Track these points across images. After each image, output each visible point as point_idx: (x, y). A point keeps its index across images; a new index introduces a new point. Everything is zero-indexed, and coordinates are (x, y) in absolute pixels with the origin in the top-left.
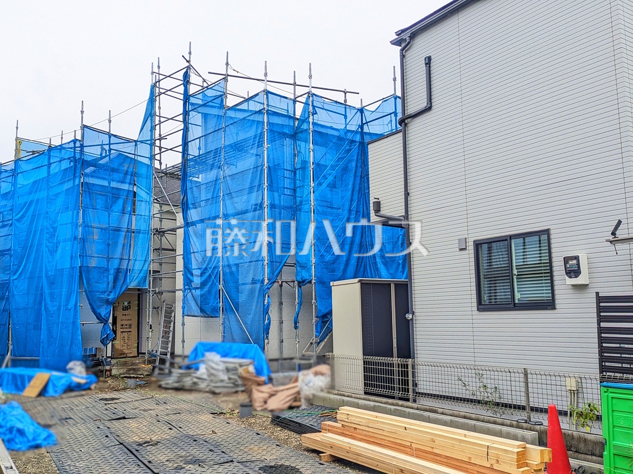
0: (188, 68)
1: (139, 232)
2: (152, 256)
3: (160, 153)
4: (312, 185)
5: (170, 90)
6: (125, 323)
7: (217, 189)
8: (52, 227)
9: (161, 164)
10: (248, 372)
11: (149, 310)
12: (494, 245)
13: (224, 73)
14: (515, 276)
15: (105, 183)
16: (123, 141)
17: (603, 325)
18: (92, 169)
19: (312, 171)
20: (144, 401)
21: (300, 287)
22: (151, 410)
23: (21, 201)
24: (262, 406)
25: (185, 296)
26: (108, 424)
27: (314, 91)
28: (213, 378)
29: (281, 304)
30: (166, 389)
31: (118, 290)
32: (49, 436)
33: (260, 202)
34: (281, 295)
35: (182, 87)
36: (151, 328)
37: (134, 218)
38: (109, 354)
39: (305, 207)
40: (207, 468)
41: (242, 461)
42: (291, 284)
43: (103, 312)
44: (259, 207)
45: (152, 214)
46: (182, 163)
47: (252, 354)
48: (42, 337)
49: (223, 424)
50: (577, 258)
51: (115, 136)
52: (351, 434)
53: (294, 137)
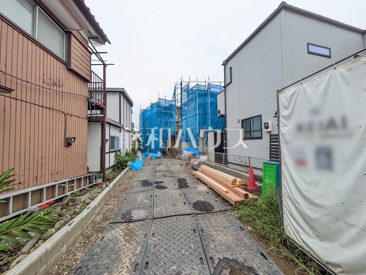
0: (182, 81)
1: (173, 122)
2: (176, 128)
3: (177, 103)
4: (209, 108)
5: (178, 87)
6: (172, 143)
9: (177, 106)
10: (190, 155)
13: (189, 81)
15: (165, 111)
16: (168, 101)
19: (209, 104)
20: (168, 161)
22: (168, 163)
26: (156, 166)
27: (210, 83)
28: (185, 157)
30: (176, 158)
37: (171, 119)
38: (167, 150)
44: (196, 115)
46: (181, 105)
51: (166, 100)
53: (205, 96)
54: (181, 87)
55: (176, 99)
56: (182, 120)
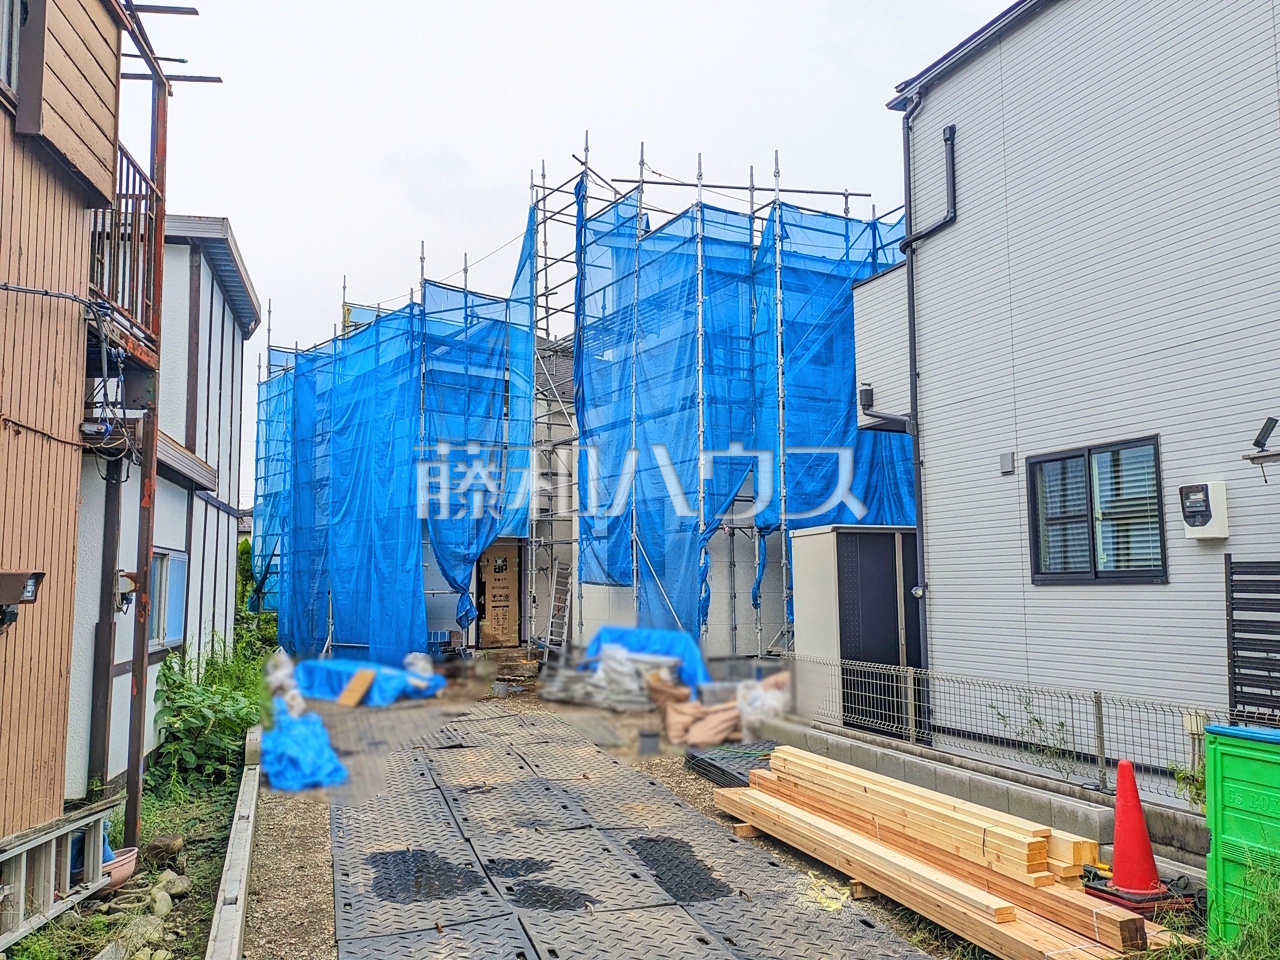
0: (584, 174)
3: (547, 317)
4: (781, 360)
5: (559, 213)
6: (498, 592)
7: (627, 373)
8: (383, 443)
9: (548, 334)
10: (659, 679)
11: (532, 572)
12: (1069, 463)
13: (637, 178)
14: (1098, 523)
15: (460, 369)
16: (486, 301)
17: (1238, 615)
18: (443, 349)
19: (779, 338)
20: (502, 720)
21: (763, 536)
22: (507, 734)
23: (341, 403)
24: (681, 737)
25: (582, 552)
26: (432, 754)
27: (785, 198)
28: (614, 686)
29: (732, 565)
30: (548, 701)
31: (482, 542)
32: (337, 770)
33: (690, 394)
34: (732, 551)
35: (575, 206)
36: (534, 602)
37: (505, 424)
38: (472, 642)
39: (769, 400)
40: (546, 834)
41: (607, 827)
42: (747, 531)
43: (459, 575)
44: (690, 402)
45: (533, 417)
46: (575, 333)
47: (680, 648)
48: (372, 614)
49: (607, 764)
50: (1204, 489)
51: (473, 294)
52: (789, 793)
53: (751, 279)
54: (581, 211)
55: (541, 290)
56: (585, 434)
